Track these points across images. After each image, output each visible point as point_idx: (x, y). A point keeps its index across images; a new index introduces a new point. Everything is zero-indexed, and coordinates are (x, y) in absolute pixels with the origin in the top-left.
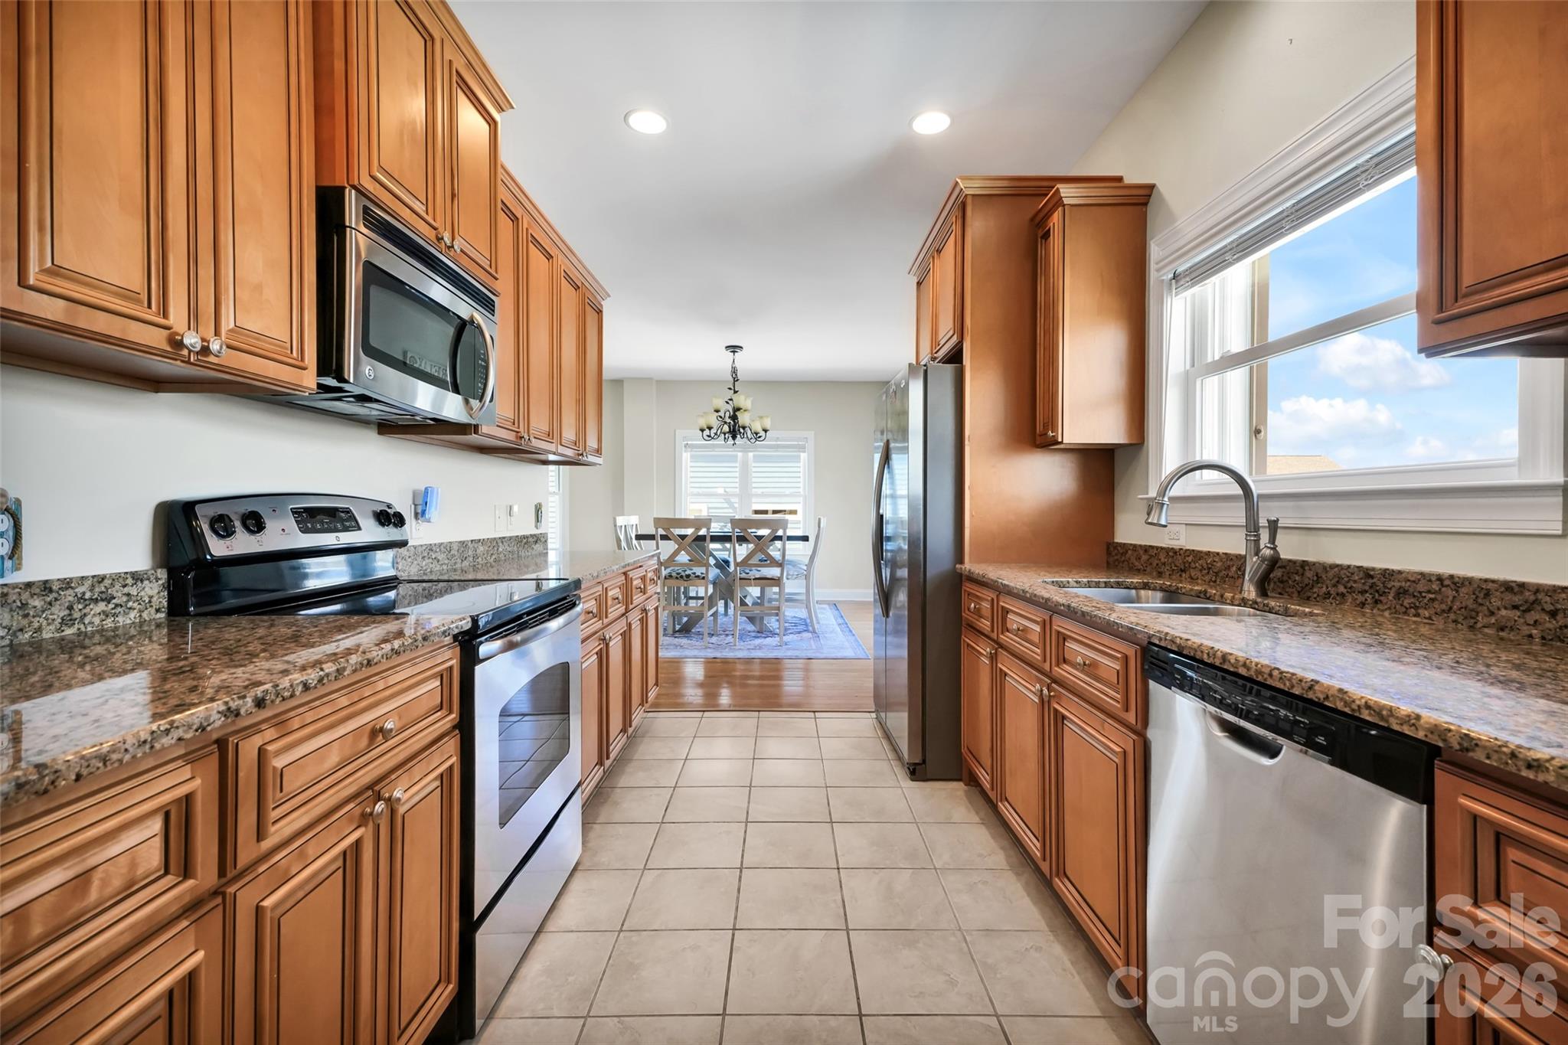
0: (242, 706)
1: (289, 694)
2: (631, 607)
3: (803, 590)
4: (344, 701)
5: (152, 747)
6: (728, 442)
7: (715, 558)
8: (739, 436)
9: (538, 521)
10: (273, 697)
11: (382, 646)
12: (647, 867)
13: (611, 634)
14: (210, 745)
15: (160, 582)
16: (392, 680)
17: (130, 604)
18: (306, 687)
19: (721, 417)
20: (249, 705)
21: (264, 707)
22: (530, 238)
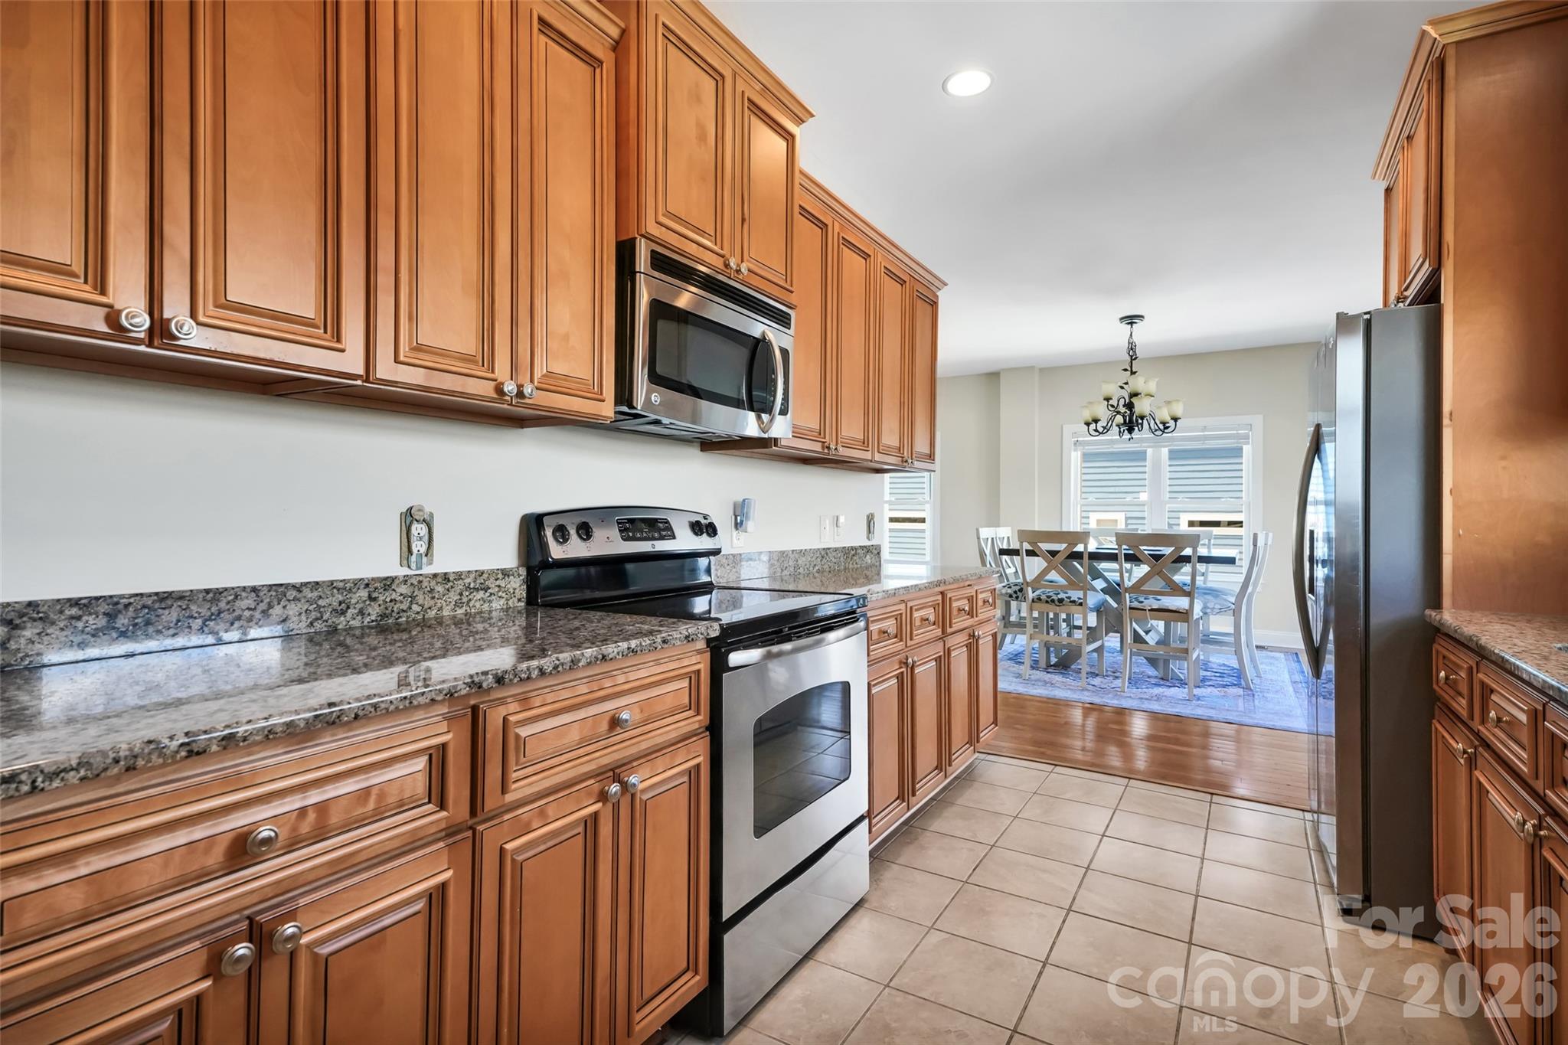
0: (484, 681)
1: (526, 676)
2: (949, 630)
3: (1231, 630)
4: (584, 689)
5: (411, 703)
6: (1124, 437)
7: (1106, 580)
8: (1136, 428)
9: (870, 532)
10: (511, 677)
11: (619, 644)
12: (934, 927)
13: (916, 659)
14: (467, 709)
15: (521, 578)
16: (632, 676)
17: (500, 594)
18: (542, 672)
19: (1112, 406)
20: (490, 680)
21: (503, 684)
22: (841, 241)
